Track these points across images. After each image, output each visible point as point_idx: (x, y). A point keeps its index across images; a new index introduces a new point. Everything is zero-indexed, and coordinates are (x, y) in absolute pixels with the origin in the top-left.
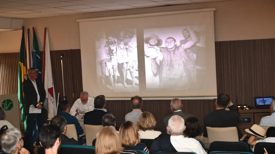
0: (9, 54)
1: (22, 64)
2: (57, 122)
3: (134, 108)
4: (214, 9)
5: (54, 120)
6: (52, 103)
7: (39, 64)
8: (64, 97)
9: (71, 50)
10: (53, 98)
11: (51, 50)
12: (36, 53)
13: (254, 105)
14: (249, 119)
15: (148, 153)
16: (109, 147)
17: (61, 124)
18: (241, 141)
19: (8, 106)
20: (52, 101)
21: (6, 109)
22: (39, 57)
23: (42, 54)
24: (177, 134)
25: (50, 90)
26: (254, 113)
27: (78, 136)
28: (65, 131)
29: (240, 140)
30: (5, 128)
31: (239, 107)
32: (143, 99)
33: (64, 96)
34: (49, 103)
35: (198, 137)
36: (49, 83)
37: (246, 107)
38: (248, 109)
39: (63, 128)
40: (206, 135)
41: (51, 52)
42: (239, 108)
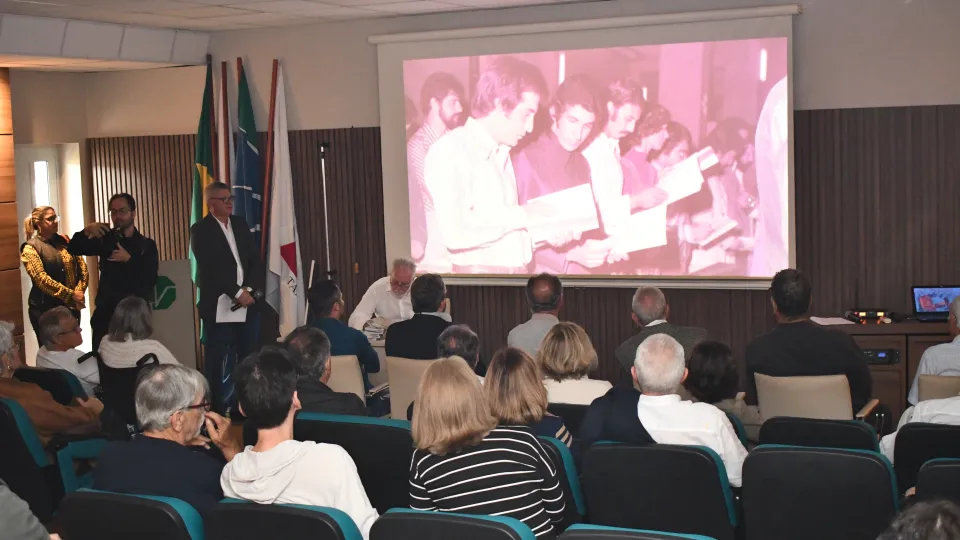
0: (166, 139)
1: (205, 169)
2: (301, 346)
3: (537, 310)
4: (794, 9)
5: (293, 342)
6: (292, 289)
7: (256, 170)
8: (329, 273)
9: (352, 129)
10: (296, 274)
11: (291, 129)
12: (246, 137)
13: (909, 311)
14: (891, 352)
15: (569, 445)
16: (456, 420)
17: (314, 353)
18: (861, 418)
19: (162, 296)
20: (291, 283)
21: (154, 305)
22: (256, 151)
23: (266, 140)
24: (661, 391)
25: (287, 252)
26: (907, 335)
27: (367, 391)
28: (326, 372)
29: (858, 416)
30: (151, 361)
31: (863, 314)
32: (564, 284)
33: (329, 269)
34: (282, 289)
35: (727, 403)
36: (283, 227)
37: (885, 316)
38: (888, 321)
39: (321, 363)
40: (752, 399)
41: (292, 135)
42: (863, 317)
